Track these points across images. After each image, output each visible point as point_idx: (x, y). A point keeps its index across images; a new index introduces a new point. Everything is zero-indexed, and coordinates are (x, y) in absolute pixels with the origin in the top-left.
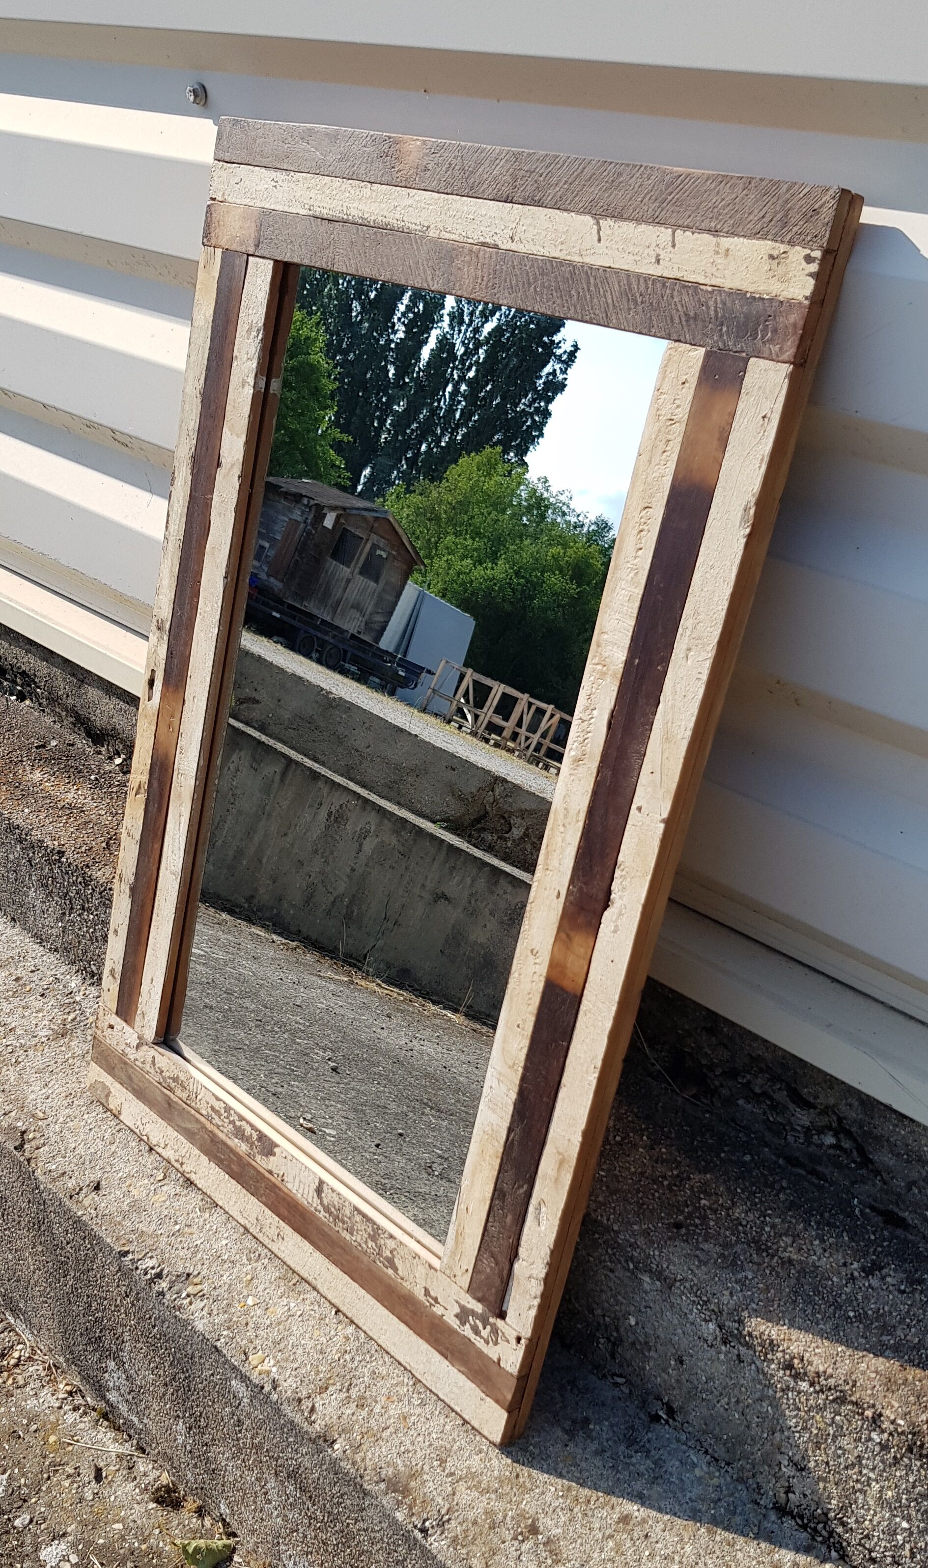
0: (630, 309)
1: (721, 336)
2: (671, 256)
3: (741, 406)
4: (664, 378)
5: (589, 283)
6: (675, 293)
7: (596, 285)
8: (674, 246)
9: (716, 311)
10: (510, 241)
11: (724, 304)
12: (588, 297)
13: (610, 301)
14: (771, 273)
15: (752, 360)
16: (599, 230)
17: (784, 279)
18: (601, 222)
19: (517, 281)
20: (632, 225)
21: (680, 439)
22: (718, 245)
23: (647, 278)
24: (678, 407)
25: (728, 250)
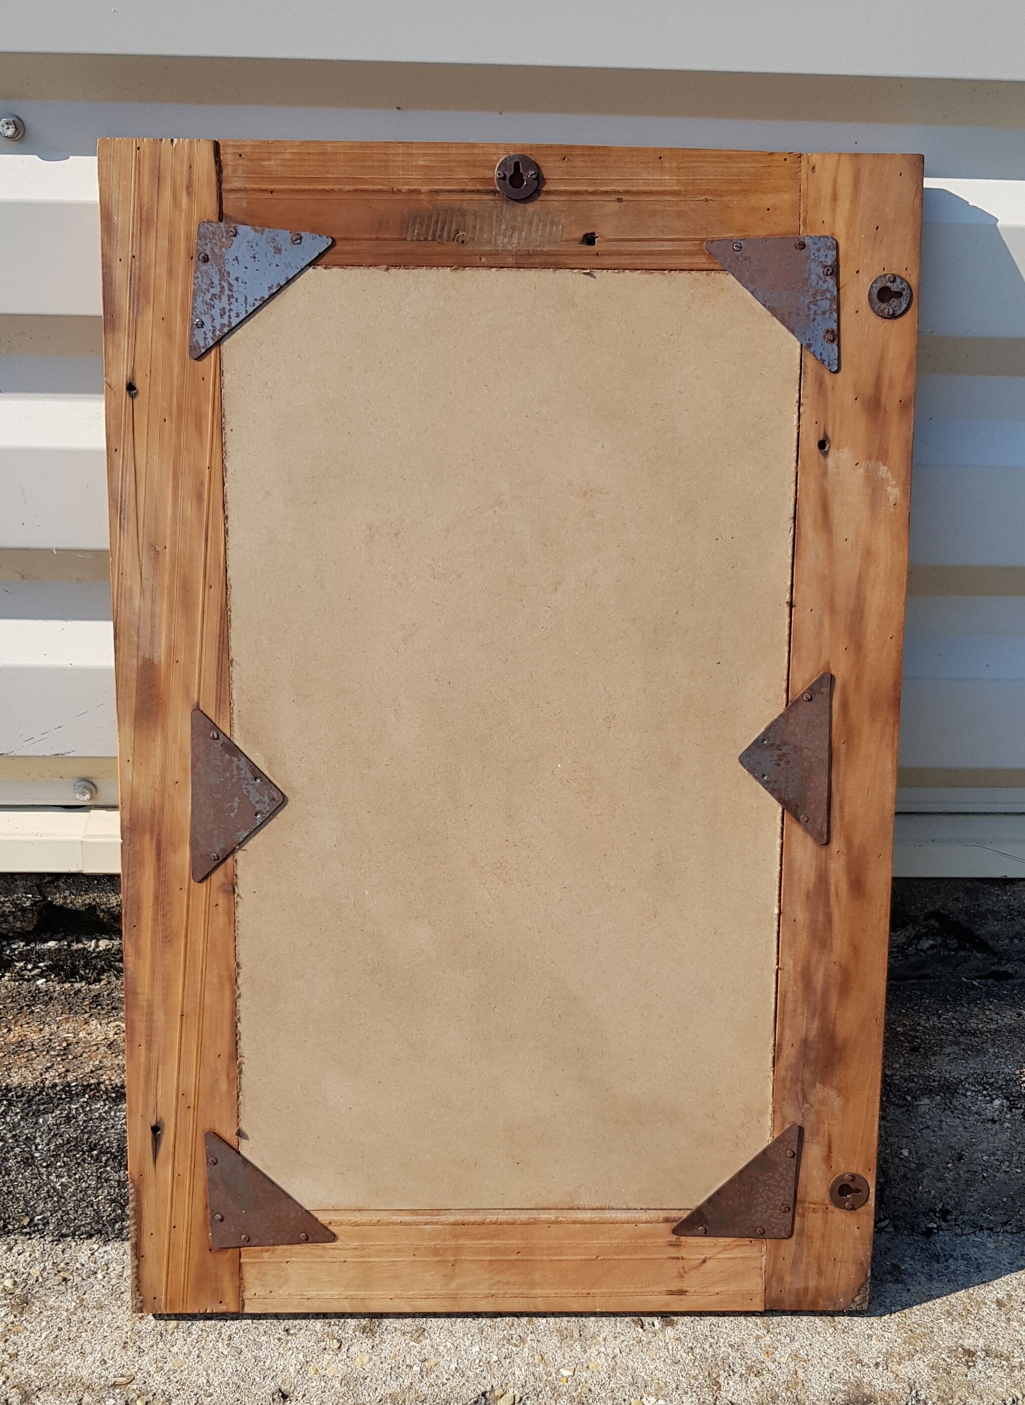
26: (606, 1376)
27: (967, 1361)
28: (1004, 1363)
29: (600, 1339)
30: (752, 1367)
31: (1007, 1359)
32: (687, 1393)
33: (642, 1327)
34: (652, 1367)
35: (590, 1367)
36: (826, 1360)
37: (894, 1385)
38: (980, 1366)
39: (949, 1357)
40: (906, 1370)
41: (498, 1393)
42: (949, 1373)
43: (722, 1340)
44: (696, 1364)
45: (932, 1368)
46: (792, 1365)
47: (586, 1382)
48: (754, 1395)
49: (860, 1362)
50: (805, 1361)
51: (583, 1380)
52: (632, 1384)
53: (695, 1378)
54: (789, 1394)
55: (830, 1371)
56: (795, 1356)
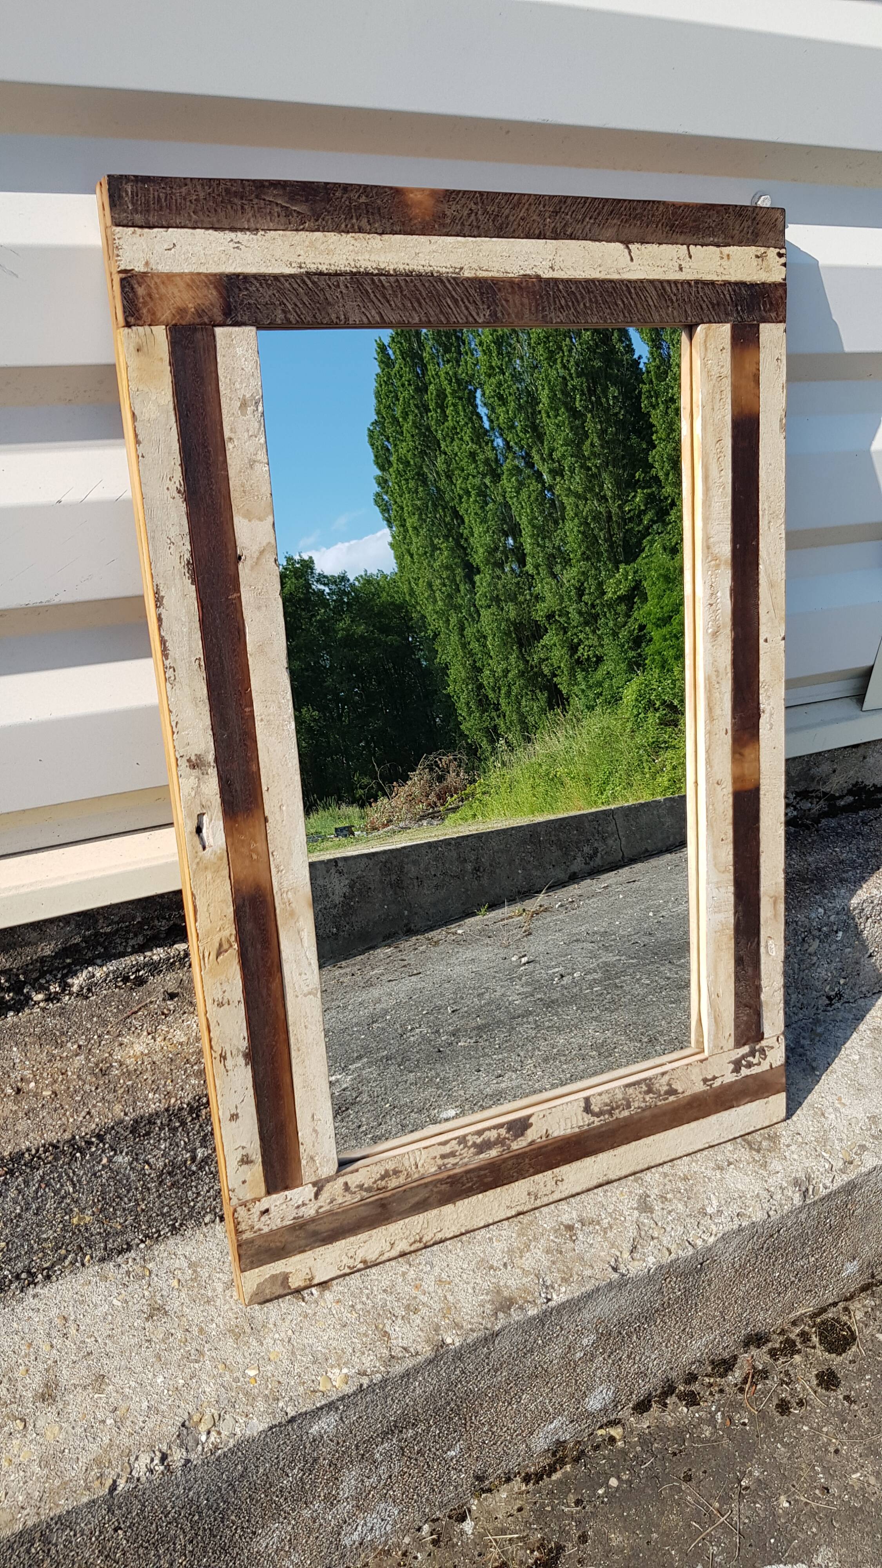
0: (668, 306)
1: (738, 313)
2: (690, 264)
3: (762, 356)
4: (706, 349)
5: (630, 293)
6: (700, 289)
7: (637, 294)
8: (690, 257)
9: (731, 298)
10: (551, 270)
11: (734, 291)
12: (632, 303)
13: (651, 303)
14: (759, 267)
15: (762, 326)
16: (630, 252)
17: (768, 270)
18: (630, 246)
19: (566, 301)
20: (655, 246)
21: (729, 388)
22: (721, 253)
23: (676, 282)
24: (722, 367)
25: (728, 255)
26: (288, 1362)
27: (571, 1237)
28: (597, 1227)
29: (271, 1326)
30: (409, 1305)
31: (598, 1223)
32: (363, 1353)
33: (303, 1301)
34: (326, 1338)
35: (272, 1358)
36: (465, 1276)
37: (525, 1280)
38: (581, 1237)
39: (556, 1237)
40: (528, 1262)
41: (196, 1418)
42: (561, 1252)
43: (375, 1288)
44: (362, 1320)
45: (547, 1252)
46: (440, 1291)
47: (273, 1376)
48: (420, 1333)
49: (491, 1267)
50: (449, 1284)
51: (270, 1375)
52: (314, 1363)
53: (366, 1335)
54: (447, 1321)
55: (472, 1285)
56: (440, 1282)
